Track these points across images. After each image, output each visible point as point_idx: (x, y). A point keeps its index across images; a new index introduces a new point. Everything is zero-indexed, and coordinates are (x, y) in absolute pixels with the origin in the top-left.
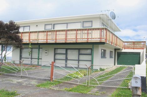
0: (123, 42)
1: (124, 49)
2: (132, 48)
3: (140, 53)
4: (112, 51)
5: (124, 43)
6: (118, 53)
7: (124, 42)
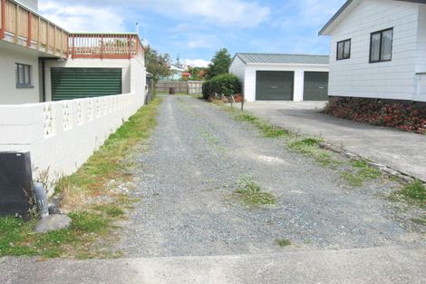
0: (66, 33)
1: (73, 57)
2: (95, 56)
3: (121, 69)
4: (29, 66)
5: (70, 39)
6: (53, 71)
7: (71, 35)
